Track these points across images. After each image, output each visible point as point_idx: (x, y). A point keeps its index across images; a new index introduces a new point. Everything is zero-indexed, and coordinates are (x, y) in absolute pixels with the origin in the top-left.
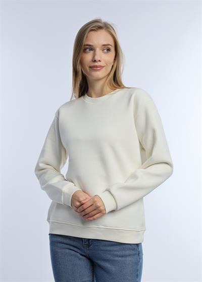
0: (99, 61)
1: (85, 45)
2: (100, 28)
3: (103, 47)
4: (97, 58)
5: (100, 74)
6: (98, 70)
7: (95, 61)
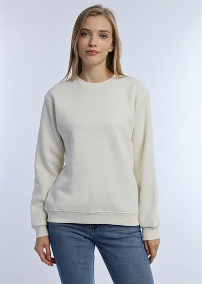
0: (95, 46)
1: (82, 29)
2: (99, 13)
3: (101, 32)
4: (93, 43)
5: (95, 59)
6: (94, 55)
7: (91, 45)
